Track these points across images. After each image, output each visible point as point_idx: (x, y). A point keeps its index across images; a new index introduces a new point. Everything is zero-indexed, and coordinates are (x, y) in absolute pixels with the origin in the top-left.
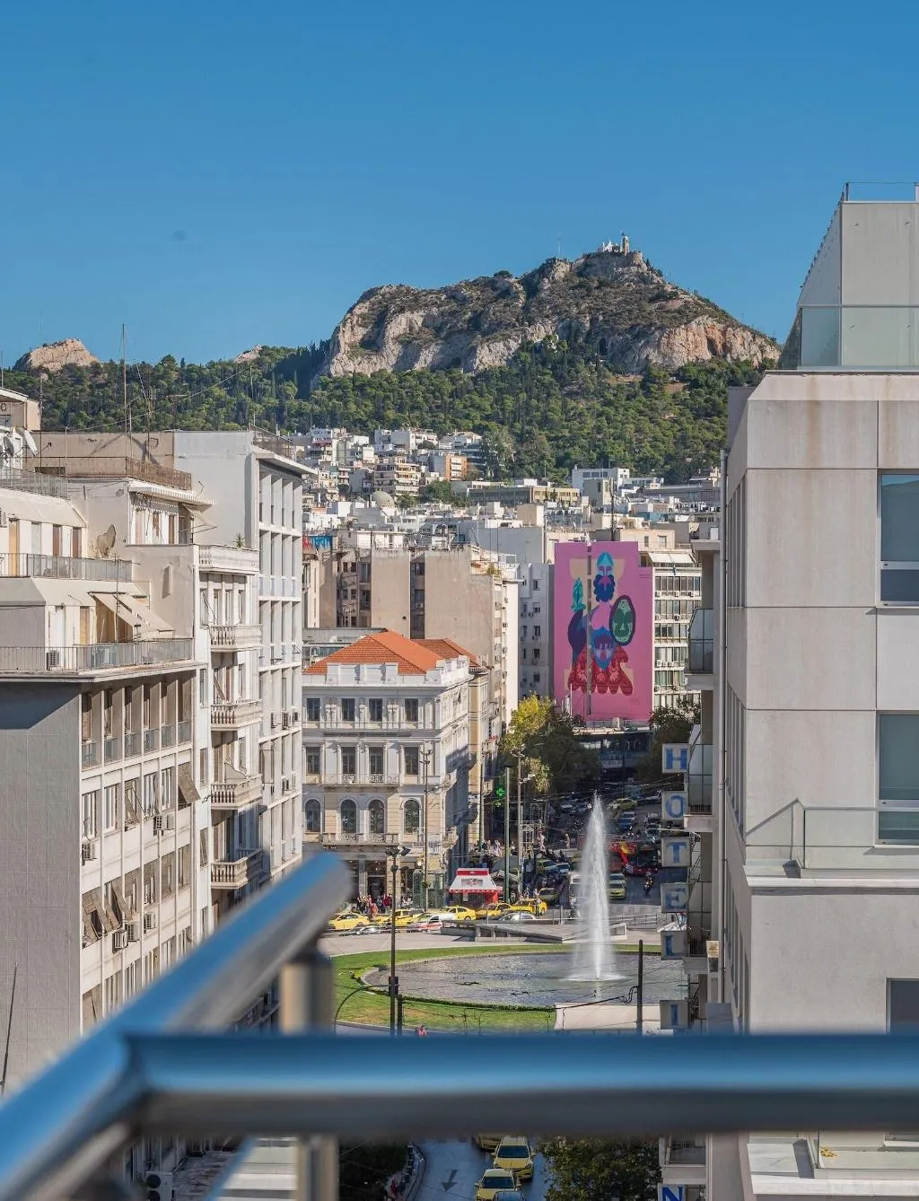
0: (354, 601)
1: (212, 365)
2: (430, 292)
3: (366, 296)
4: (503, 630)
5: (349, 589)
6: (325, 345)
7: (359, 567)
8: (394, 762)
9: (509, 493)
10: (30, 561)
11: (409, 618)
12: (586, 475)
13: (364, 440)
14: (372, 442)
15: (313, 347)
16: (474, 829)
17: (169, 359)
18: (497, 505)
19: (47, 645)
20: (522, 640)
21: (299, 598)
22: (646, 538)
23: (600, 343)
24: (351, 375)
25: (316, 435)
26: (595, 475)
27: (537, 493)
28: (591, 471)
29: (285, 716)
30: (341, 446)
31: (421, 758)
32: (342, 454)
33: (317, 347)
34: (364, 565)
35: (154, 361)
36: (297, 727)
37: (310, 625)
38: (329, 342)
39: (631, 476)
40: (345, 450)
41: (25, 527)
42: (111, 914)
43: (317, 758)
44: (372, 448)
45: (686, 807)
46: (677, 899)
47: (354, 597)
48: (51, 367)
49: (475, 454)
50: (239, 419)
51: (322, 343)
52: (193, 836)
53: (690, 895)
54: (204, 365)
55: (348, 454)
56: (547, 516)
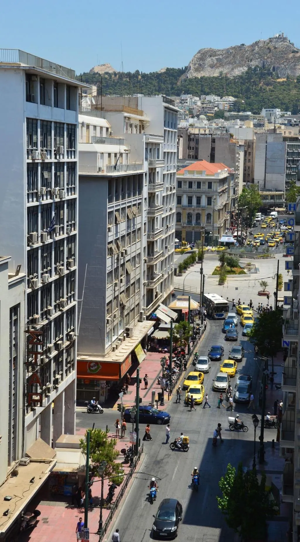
0: (193, 151)
1: (151, 73)
2: (219, 50)
3: (199, 52)
4: (239, 160)
5: (192, 147)
6: (186, 68)
7: (195, 140)
8: (204, 201)
9: (242, 116)
10: (93, 138)
11: (210, 156)
12: (267, 111)
13: (198, 98)
14: (200, 99)
15: (182, 68)
16: (228, 222)
17: (137, 72)
18: (238, 120)
19: (98, 165)
20: (245, 164)
21: (176, 151)
22: (285, 132)
23: (273, 68)
24: (194, 78)
25: (183, 97)
26: (270, 111)
27: (251, 116)
28: (268, 109)
29: (171, 188)
30: (191, 100)
31: (212, 200)
32: (191, 103)
33: (184, 69)
34: (196, 139)
35: (133, 72)
36: (174, 191)
37: (180, 158)
38: (187, 67)
39: (281, 111)
40: (192, 102)
41: (91, 128)
42: (116, 248)
43: (181, 200)
44: (200, 101)
45: (295, 223)
46: (291, 251)
47: (193, 149)
48: (100, 73)
49: (232, 104)
50: (159, 91)
51: (185, 67)
52: (142, 225)
53: (295, 250)
54: (148, 73)
55: (193, 103)
56: (254, 124)
